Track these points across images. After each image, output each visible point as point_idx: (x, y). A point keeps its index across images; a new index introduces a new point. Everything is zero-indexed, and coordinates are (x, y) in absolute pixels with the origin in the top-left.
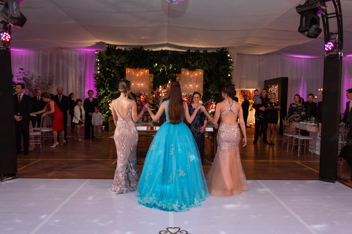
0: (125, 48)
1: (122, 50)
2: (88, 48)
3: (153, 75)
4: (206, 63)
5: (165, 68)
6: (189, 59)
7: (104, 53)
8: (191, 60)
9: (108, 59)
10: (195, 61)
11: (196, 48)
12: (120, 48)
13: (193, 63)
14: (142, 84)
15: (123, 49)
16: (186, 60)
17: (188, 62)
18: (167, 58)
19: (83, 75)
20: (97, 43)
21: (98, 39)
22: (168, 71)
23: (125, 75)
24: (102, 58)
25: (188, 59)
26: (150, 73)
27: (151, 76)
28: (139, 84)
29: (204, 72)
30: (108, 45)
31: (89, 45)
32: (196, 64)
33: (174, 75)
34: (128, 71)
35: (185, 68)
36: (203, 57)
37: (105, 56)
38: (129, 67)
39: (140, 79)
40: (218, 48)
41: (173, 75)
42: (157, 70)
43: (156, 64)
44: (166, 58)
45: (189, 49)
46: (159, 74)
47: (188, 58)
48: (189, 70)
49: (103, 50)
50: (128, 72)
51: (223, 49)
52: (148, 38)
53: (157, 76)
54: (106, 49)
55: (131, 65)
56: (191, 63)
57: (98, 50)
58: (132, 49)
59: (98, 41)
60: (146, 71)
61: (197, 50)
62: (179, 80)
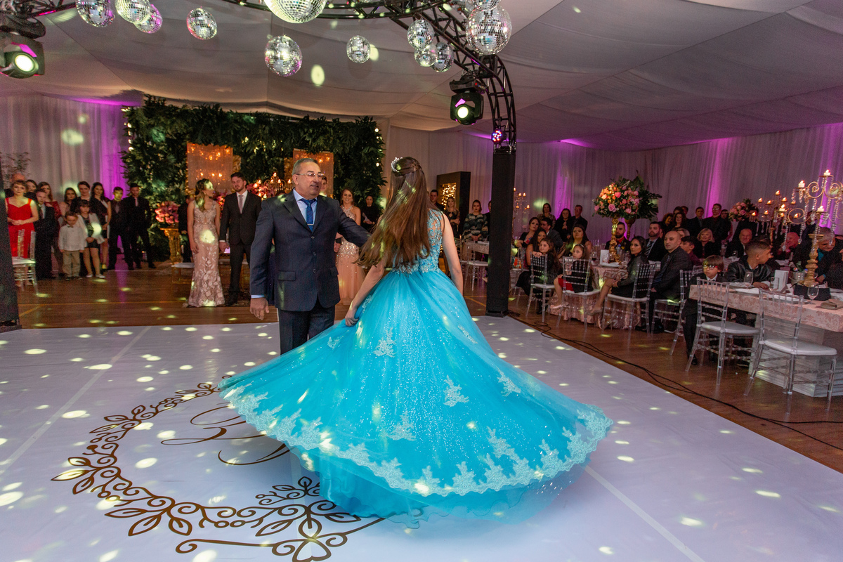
0: (184, 104)
1: (177, 108)
2: (106, 98)
3: (240, 159)
4: (338, 141)
5: (263, 146)
6: (307, 132)
7: (141, 113)
8: (310, 135)
9: (150, 124)
10: (318, 137)
11: (318, 113)
12: (175, 104)
13: (314, 140)
14: (220, 175)
15: (180, 106)
16: (302, 134)
17: (305, 137)
18: (267, 128)
19: (93, 151)
20: (124, 91)
21: (128, 84)
22: (269, 152)
23: (186, 156)
24: (137, 121)
25: (305, 133)
26: (235, 153)
27: (237, 160)
28: (213, 175)
29: (335, 156)
30: (150, 97)
31: (108, 94)
32: (321, 142)
33: (281, 159)
34: (192, 148)
35: (301, 148)
36: (332, 131)
37: (144, 118)
38: (193, 140)
39: (216, 166)
40: (359, 117)
41: (278, 161)
42: (248, 149)
43: (247, 139)
44: (264, 129)
45: (308, 114)
46: (251, 157)
47: (306, 130)
48: (307, 152)
49: (140, 106)
50: (191, 150)
51: (366, 118)
52: (231, 91)
53: (248, 161)
54: (145, 105)
55: (197, 138)
56: (311, 140)
57: (125, 104)
58: (197, 108)
59: (129, 88)
60: (228, 151)
61: (322, 118)
62: (289, 169)
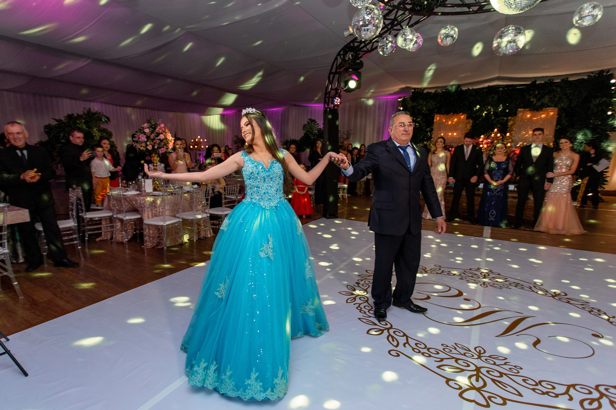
0: (436, 89)
1: (431, 93)
2: (391, 95)
3: (471, 121)
4: (565, 97)
5: (491, 110)
6: (533, 94)
7: (409, 100)
8: (535, 96)
9: (413, 106)
10: (543, 97)
11: (546, 77)
12: (430, 91)
13: (538, 100)
14: (455, 134)
15: (433, 91)
16: (527, 97)
17: (530, 99)
18: (496, 96)
19: (381, 126)
20: (401, 88)
21: (404, 84)
22: (496, 114)
23: (433, 123)
24: (406, 105)
25: (530, 95)
26: (468, 118)
27: (468, 123)
28: (450, 134)
29: (559, 110)
30: (415, 89)
31: (392, 92)
32: (546, 100)
33: (505, 119)
34: (437, 118)
35: (524, 107)
36: (559, 89)
37: (411, 103)
38: (439, 113)
39: (454, 128)
40: (592, 72)
41: (503, 119)
42: (478, 113)
43: (478, 107)
44: (494, 97)
45: (536, 79)
46: (480, 119)
47: (531, 93)
48: (531, 111)
49: (408, 96)
50: (437, 119)
51: (601, 72)
52: (469, 74)
53: (478, 122)
54: (412, 94)
55: (442, 111)
56: (535, 100)
57: (400, 96)
58: (444, 91)
59: (403, 86)
60: (462, 117)
61: (550, 80)
62: (512, 125)
